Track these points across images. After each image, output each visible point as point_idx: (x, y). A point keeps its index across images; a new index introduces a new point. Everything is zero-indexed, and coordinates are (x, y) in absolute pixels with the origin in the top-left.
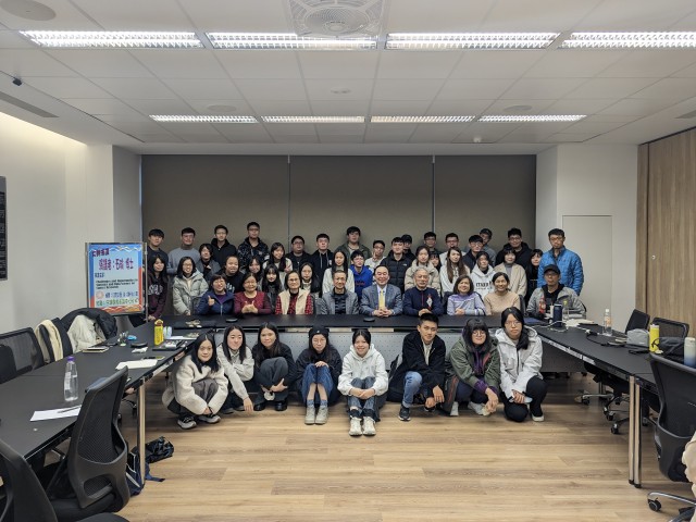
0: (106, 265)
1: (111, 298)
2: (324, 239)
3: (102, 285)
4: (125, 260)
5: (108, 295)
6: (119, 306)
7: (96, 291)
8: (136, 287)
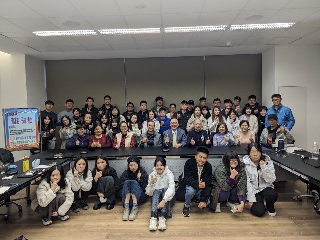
0: (16, 121)
1: (20, 140)
2: (144, 104)
3: (13, 133)
4: (27, 118)
5: (18, 139)
6: (25, 144)
7: (10, 136)
8: (34, 134)
